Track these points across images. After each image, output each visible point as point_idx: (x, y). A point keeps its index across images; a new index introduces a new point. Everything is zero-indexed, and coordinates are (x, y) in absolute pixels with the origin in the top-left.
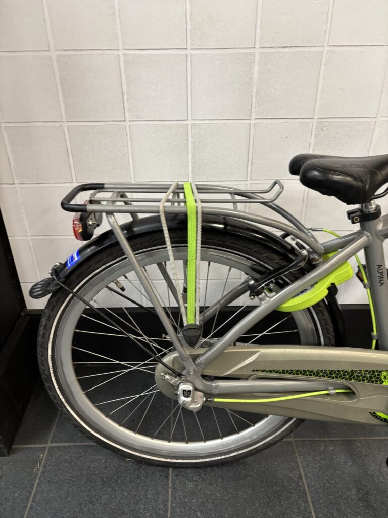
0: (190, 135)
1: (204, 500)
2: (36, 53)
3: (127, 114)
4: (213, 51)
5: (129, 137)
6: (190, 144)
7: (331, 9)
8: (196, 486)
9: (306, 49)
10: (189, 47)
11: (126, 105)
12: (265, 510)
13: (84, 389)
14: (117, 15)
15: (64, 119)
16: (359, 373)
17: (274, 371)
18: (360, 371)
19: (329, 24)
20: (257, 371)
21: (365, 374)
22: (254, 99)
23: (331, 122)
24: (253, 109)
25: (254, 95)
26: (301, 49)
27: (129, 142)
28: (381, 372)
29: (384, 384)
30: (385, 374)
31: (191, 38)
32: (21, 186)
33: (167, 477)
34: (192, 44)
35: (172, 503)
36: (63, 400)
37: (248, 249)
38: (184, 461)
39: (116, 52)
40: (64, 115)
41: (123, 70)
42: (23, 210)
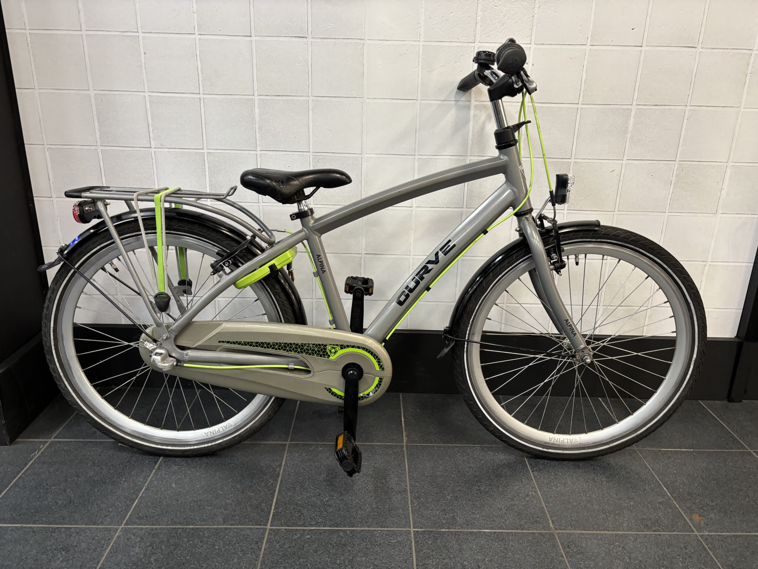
0: (206, 162)
1: (183, 477)
2: (78, 92)
3: (152, 142)
4: (221, 96)
5: (154, 161)
6: (207, 169)
7: (310, 70)
8: (180, 468)
9: (295, 98)
10: (201, 92)
11: (151, 135)
12: (235, 484)
13: (83, 366)
14: (144, 68)
15: (99, 144)
16: (308, 346)
17: (237, 342)
18: (308, 344)
19: (310, 81)
20: (223, 342)
21: (313, 347)
22: (257, 134)
23: (325, 156)
24: (258, 143)
25: (257, 131)
26: (291, 98)
27: (155, 166)
28: (325, 346)
29: (331, 358)
30: (329, 348)
31: (203, 86)
32: (58, 199)
33: (156, 463)
34: (204, 91)
35: (153, 477)
36: (62, 374)
37: (212, 236)
38: (174, 448)
39: (142, 94)
40: (98, 140)
41: (148, 107)
42: (58, 222)
